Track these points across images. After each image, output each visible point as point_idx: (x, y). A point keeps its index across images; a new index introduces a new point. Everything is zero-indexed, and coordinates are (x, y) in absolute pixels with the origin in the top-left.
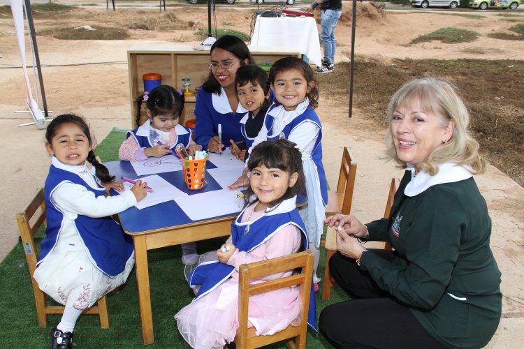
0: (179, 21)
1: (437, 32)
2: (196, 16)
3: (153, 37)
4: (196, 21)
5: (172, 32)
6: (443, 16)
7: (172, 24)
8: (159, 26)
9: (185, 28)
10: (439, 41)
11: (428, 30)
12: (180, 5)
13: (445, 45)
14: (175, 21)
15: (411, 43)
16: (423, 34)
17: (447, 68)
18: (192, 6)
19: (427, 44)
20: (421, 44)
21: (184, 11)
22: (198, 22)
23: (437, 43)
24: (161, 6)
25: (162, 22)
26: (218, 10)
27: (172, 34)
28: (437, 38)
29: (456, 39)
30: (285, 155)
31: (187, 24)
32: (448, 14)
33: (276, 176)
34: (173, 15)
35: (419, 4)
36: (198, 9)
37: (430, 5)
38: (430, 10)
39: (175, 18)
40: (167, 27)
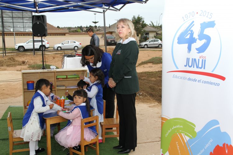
0: (17, 61)
1: (150, 60)
2: (25, 58)
3: (5, 70)
4: (26, 61)
5: (15, 67)
6: (154, 52)
7: (13, 63)
8: (6, 64)
9: (21, 65)
10: (151, 64)
11: (146, 59)
12: (14, 53)
13: (154, 65)
14: (14, 61)
15: (138, 65)
16: (143, 61)
17: (152, 75)
18: (21, 53)
19: (145, 65)
20: (143, 66)
21: (17, 55)
22: (28, 61)
23: (150, 65)
24: (3, 53)
25: (7, 62)
26: (37, 55)
27: (15, 68)
28: (150, 62)
29: (159, 62)
30: (82, 93)
31: (21, 63)
32: (157, 50)
33: (80, 98)
34: (13, 58)
35: (143, 46)
36: (25, 54)
37: (149, 46)
38: (148, 49)
39: (14, 59)
40: (11, 64)
